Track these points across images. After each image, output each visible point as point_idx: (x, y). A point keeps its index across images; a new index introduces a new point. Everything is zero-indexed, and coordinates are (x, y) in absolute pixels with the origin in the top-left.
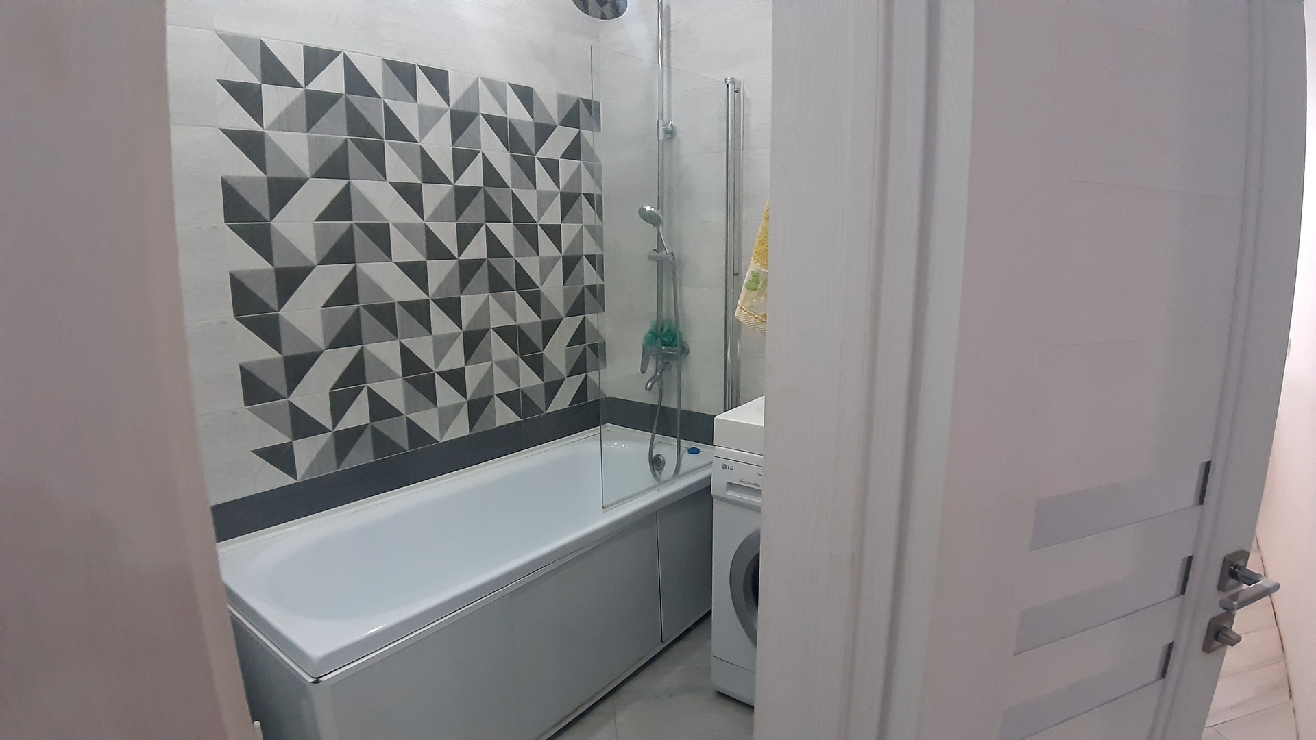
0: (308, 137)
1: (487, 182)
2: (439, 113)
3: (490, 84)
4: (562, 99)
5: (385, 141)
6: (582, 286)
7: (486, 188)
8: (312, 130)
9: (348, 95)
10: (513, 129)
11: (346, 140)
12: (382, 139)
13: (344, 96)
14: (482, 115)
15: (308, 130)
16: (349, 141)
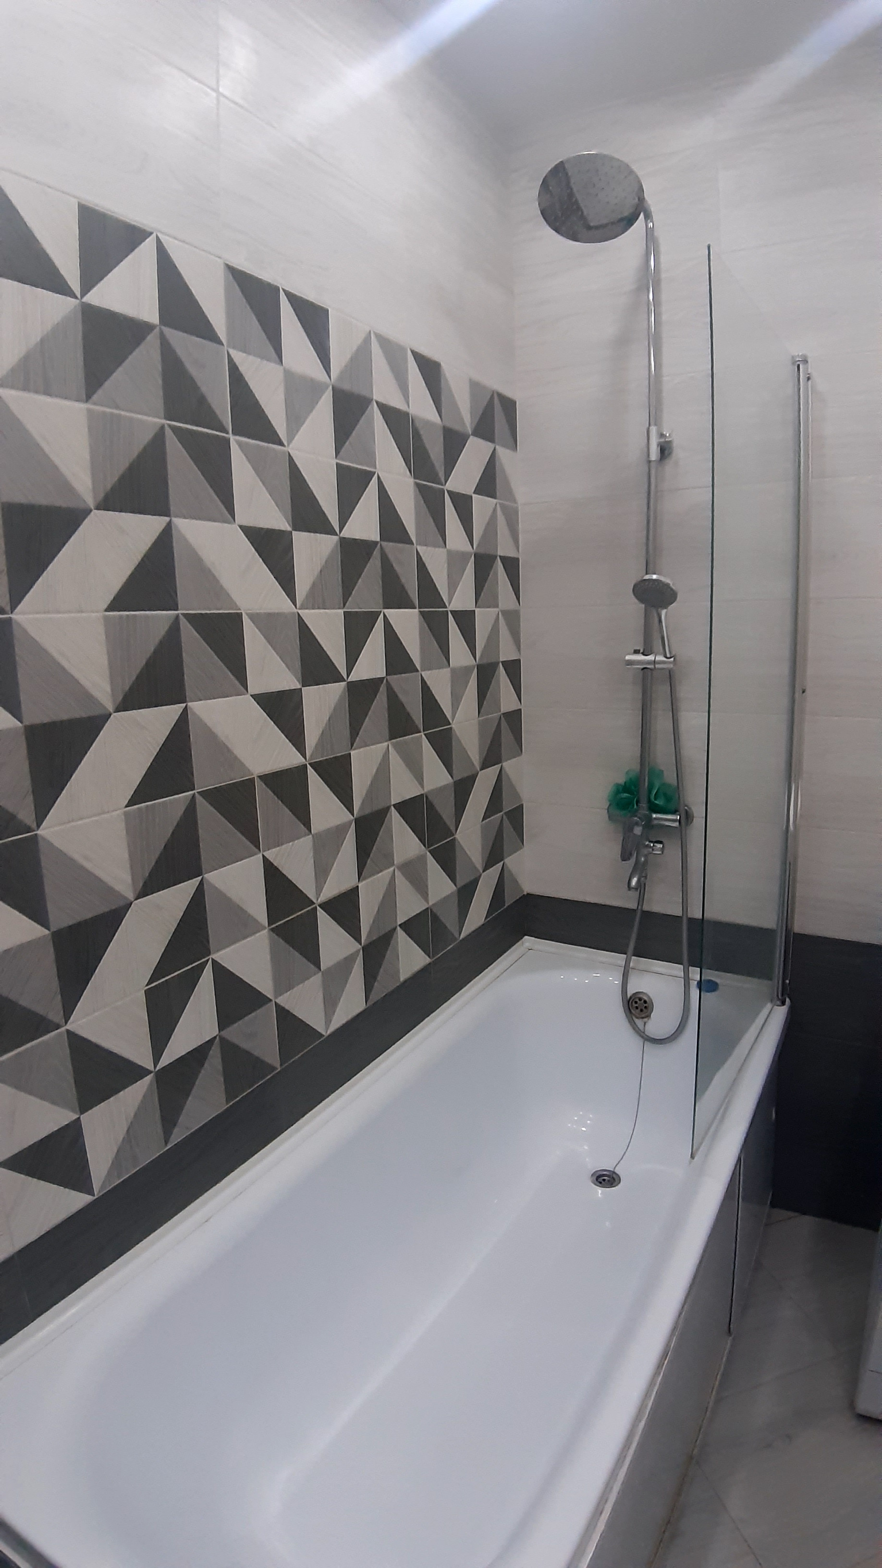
0: (89, 411)
1: (385, 534)
2: (314, 389)
3: (385, 343)
4: (475, 387)
5: (233, 439)
6: (500, 713)
7: (384, 544)
8: (95, 397)
9: (163, 328)
10: (417, 435)
11: (162, 428)
12: (227, 433)
13: (157, 329)
14: (377, 402)
15: (88, 398)
16: (168, 432)
